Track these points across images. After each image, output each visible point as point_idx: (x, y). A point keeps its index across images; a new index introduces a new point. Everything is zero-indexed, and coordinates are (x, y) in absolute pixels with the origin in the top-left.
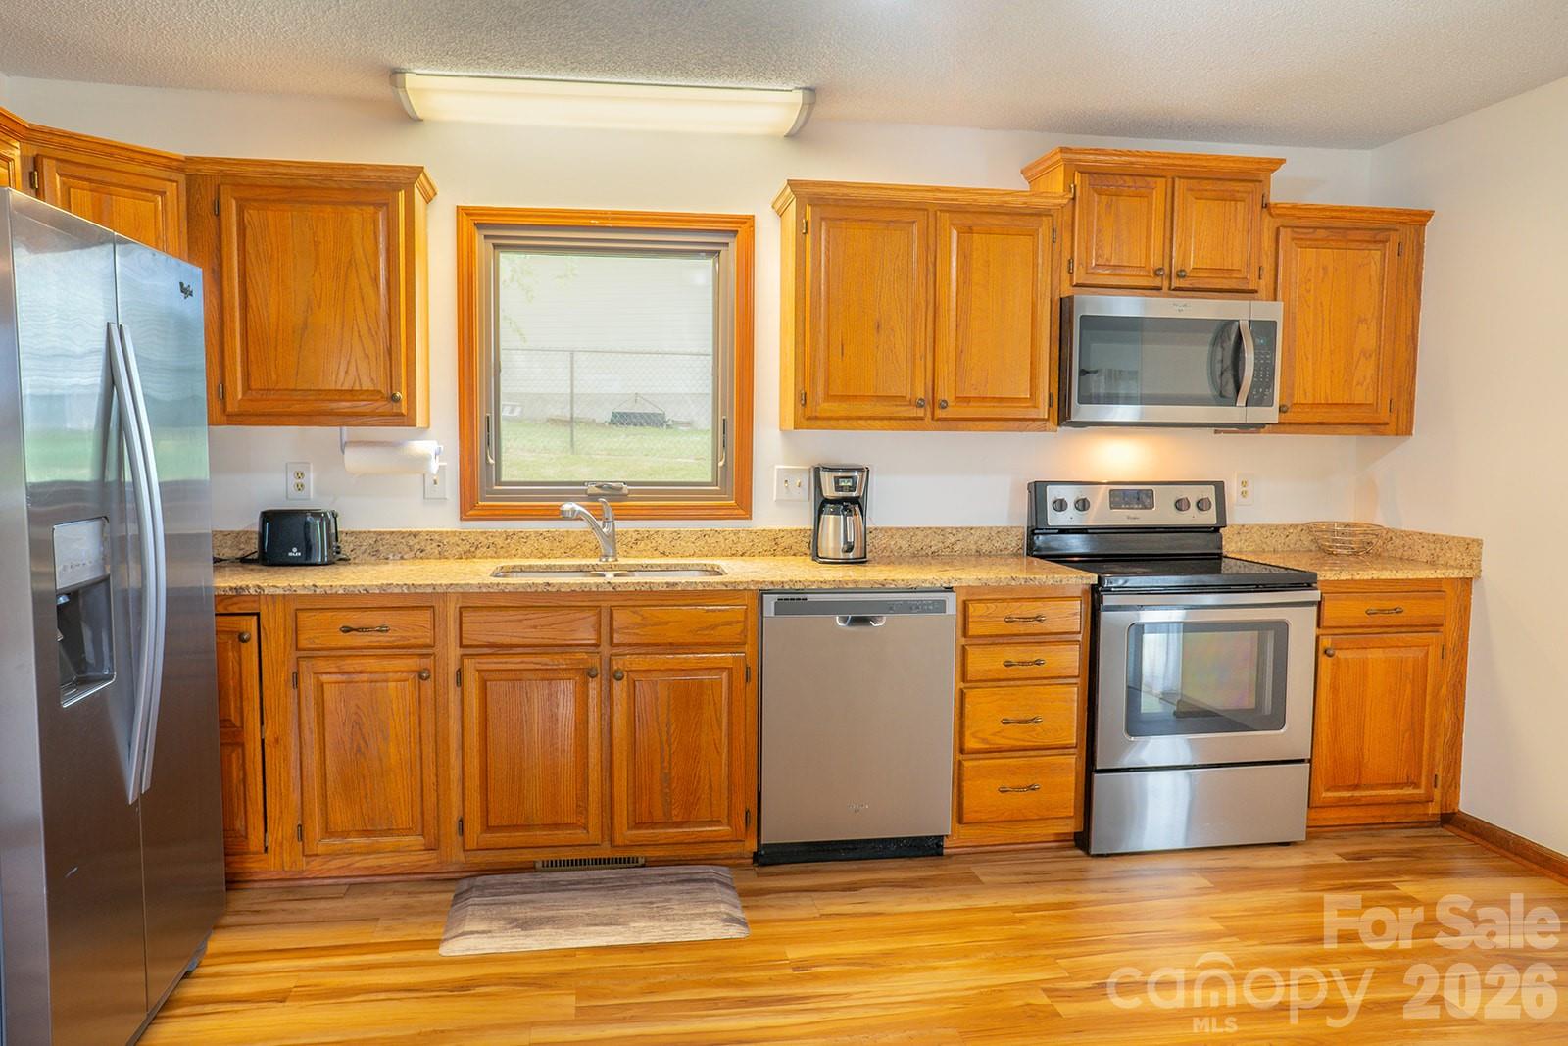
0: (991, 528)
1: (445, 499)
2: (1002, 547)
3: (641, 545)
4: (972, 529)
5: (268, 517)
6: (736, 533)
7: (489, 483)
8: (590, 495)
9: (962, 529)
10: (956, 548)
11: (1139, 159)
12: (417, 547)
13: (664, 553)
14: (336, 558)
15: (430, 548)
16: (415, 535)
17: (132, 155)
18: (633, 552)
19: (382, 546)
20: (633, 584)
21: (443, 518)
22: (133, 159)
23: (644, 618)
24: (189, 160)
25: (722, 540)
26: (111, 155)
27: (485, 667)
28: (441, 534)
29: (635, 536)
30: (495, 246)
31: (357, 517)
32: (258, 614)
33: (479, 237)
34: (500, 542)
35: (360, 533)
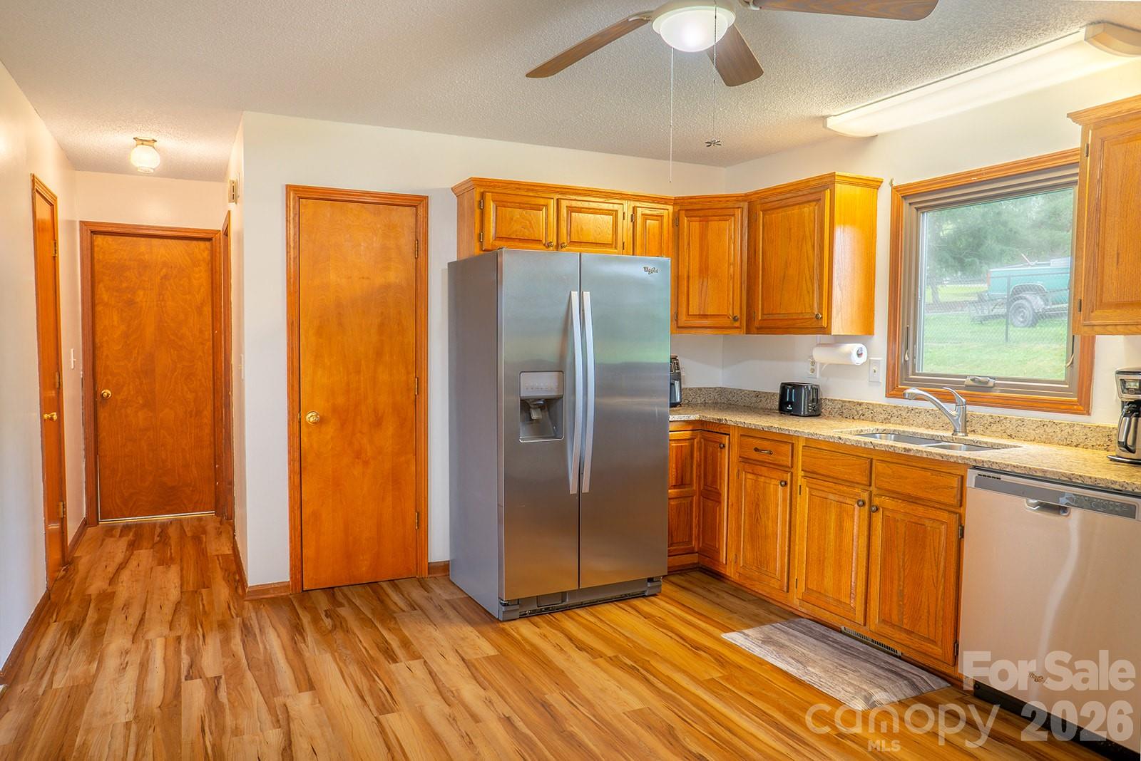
1: (879, 382)
3: (994, 427)
5: (784, 387)
6: (1071, 426)
7: (907, 375)
8: (967, 386)
12: (861, 412)
13: (1010, 436)
14: (816, 413)
15: (868, 414)
16: (860, 404)
17: (720, 199)
18: (988, 432)
19: (848, 411)
20: (885, 445)
21: (875, 394)
22: (720, 201)
23: (893, 472)
24: (746, 195)
25: (1058, 430)
26: (709, 202)
27: (814, 486)
28: (873, 405)
29: (990, 420)
30: (917, 209)
31: (836, 391)
32: (729, 435)
33: (905, 205)
34: (904, 413)
35: (835, 400)
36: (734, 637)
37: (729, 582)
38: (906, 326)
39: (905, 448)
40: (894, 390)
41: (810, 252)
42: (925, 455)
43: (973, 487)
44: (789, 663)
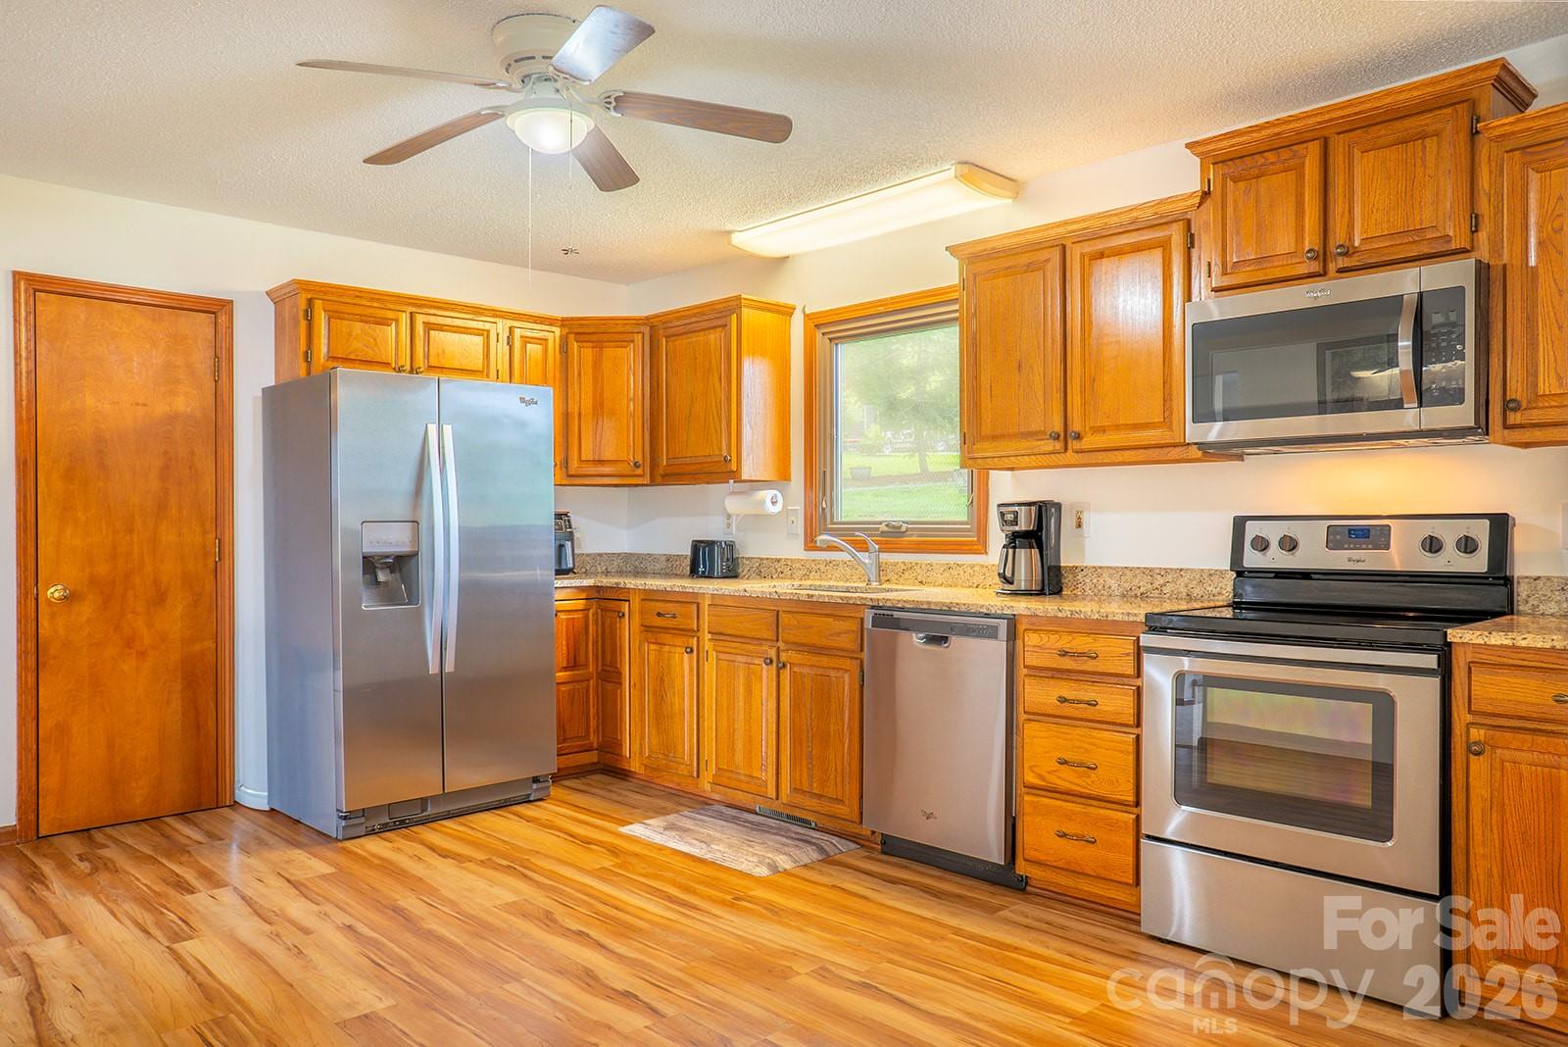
0: (1202, 570)
1: (797, 534)
2: (1215, 591)
3: (907, 574)
4: (1181, 570)
5: (697, 546)
7: (825, 524)
8: (882, 532)
9: (1172, 569)
10: (1166, 590)
11: (1284, 127)
12: (779, 570)
13: (921, 582)
14: (732, 574)
15: (786, 570)
16: (779, 561)
17: (617, 322)
18: (901, 580)
19: (766, 569)
21: (792, 548)
22: (617, 324)
23: (798, 622)
24: (647, 318)
25: (962, 573)
26: (604, 324)
27: (721, 649)
28: (791, 560)
29: (903, 567)
30: (831, 340)
31: (753, 547)
32: (629, 601)
33: (818, 334)
34: (822, 567)
35: (752, 558)
36: (636, 830)
37: (634, 781)
38: (822, 469)
39: (808, 595)
40: (810, 544)
41: (717, 385)
42: (827, 600)
43: (870, 627)
44: (691, 845)
